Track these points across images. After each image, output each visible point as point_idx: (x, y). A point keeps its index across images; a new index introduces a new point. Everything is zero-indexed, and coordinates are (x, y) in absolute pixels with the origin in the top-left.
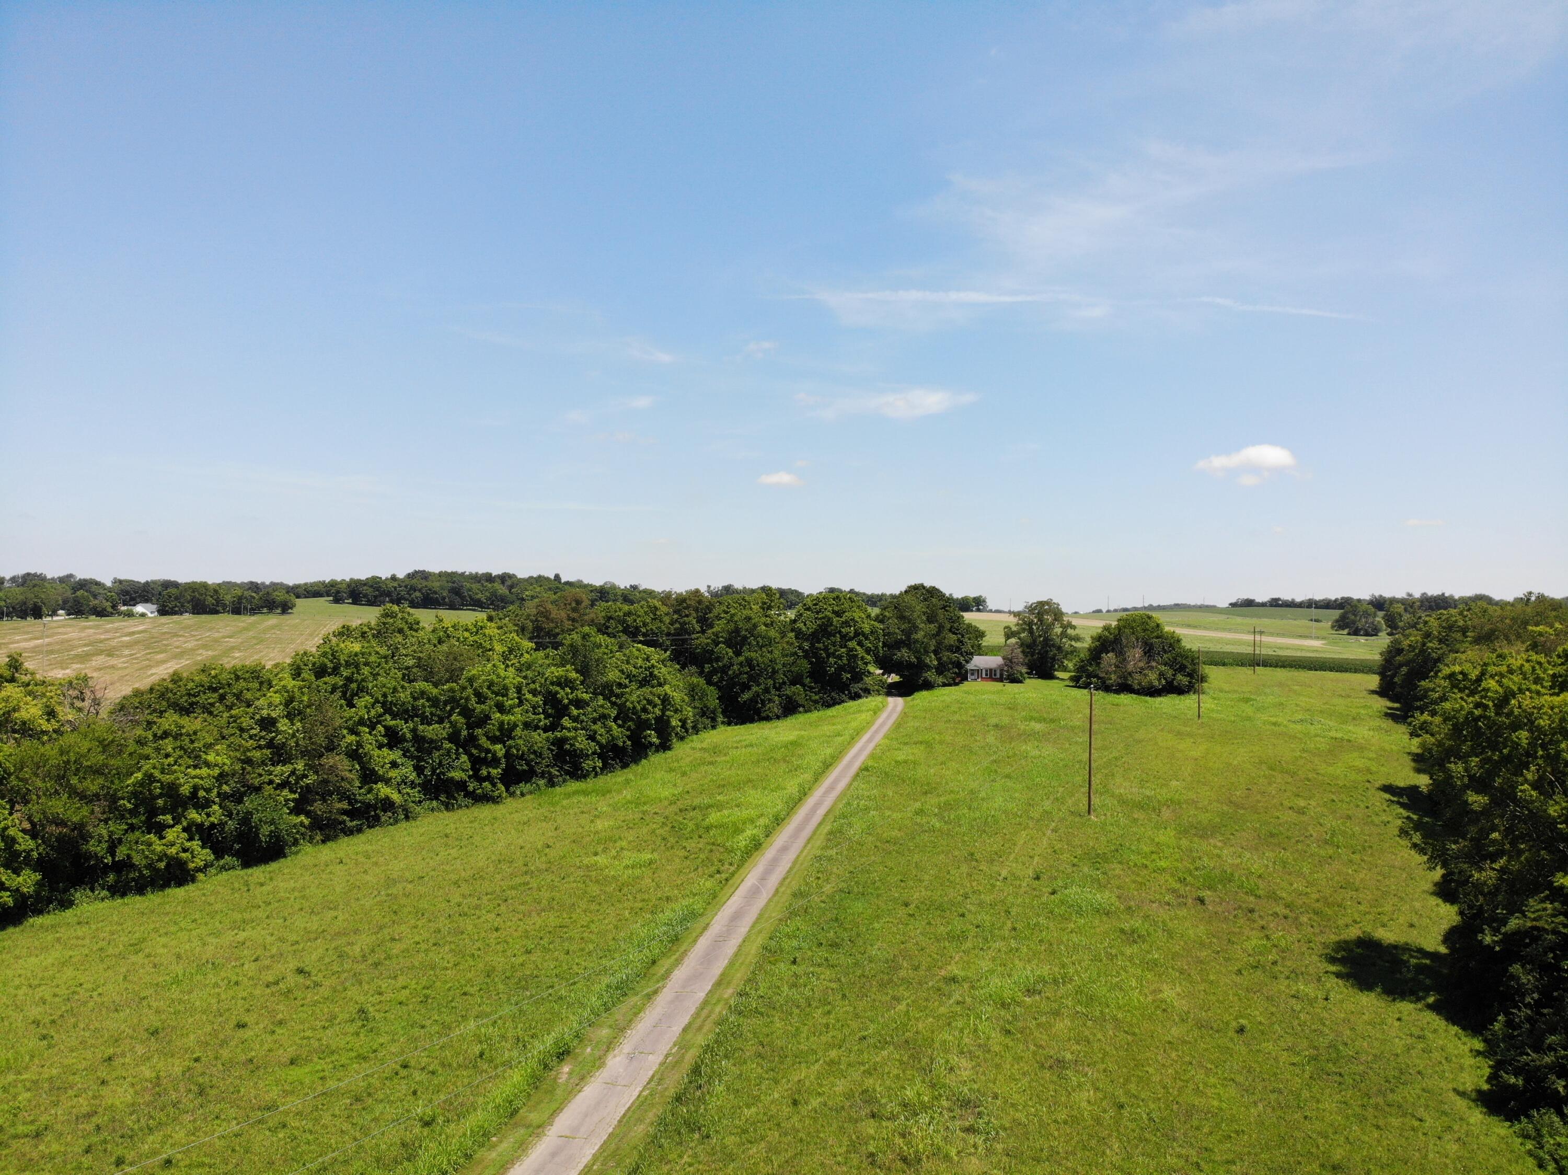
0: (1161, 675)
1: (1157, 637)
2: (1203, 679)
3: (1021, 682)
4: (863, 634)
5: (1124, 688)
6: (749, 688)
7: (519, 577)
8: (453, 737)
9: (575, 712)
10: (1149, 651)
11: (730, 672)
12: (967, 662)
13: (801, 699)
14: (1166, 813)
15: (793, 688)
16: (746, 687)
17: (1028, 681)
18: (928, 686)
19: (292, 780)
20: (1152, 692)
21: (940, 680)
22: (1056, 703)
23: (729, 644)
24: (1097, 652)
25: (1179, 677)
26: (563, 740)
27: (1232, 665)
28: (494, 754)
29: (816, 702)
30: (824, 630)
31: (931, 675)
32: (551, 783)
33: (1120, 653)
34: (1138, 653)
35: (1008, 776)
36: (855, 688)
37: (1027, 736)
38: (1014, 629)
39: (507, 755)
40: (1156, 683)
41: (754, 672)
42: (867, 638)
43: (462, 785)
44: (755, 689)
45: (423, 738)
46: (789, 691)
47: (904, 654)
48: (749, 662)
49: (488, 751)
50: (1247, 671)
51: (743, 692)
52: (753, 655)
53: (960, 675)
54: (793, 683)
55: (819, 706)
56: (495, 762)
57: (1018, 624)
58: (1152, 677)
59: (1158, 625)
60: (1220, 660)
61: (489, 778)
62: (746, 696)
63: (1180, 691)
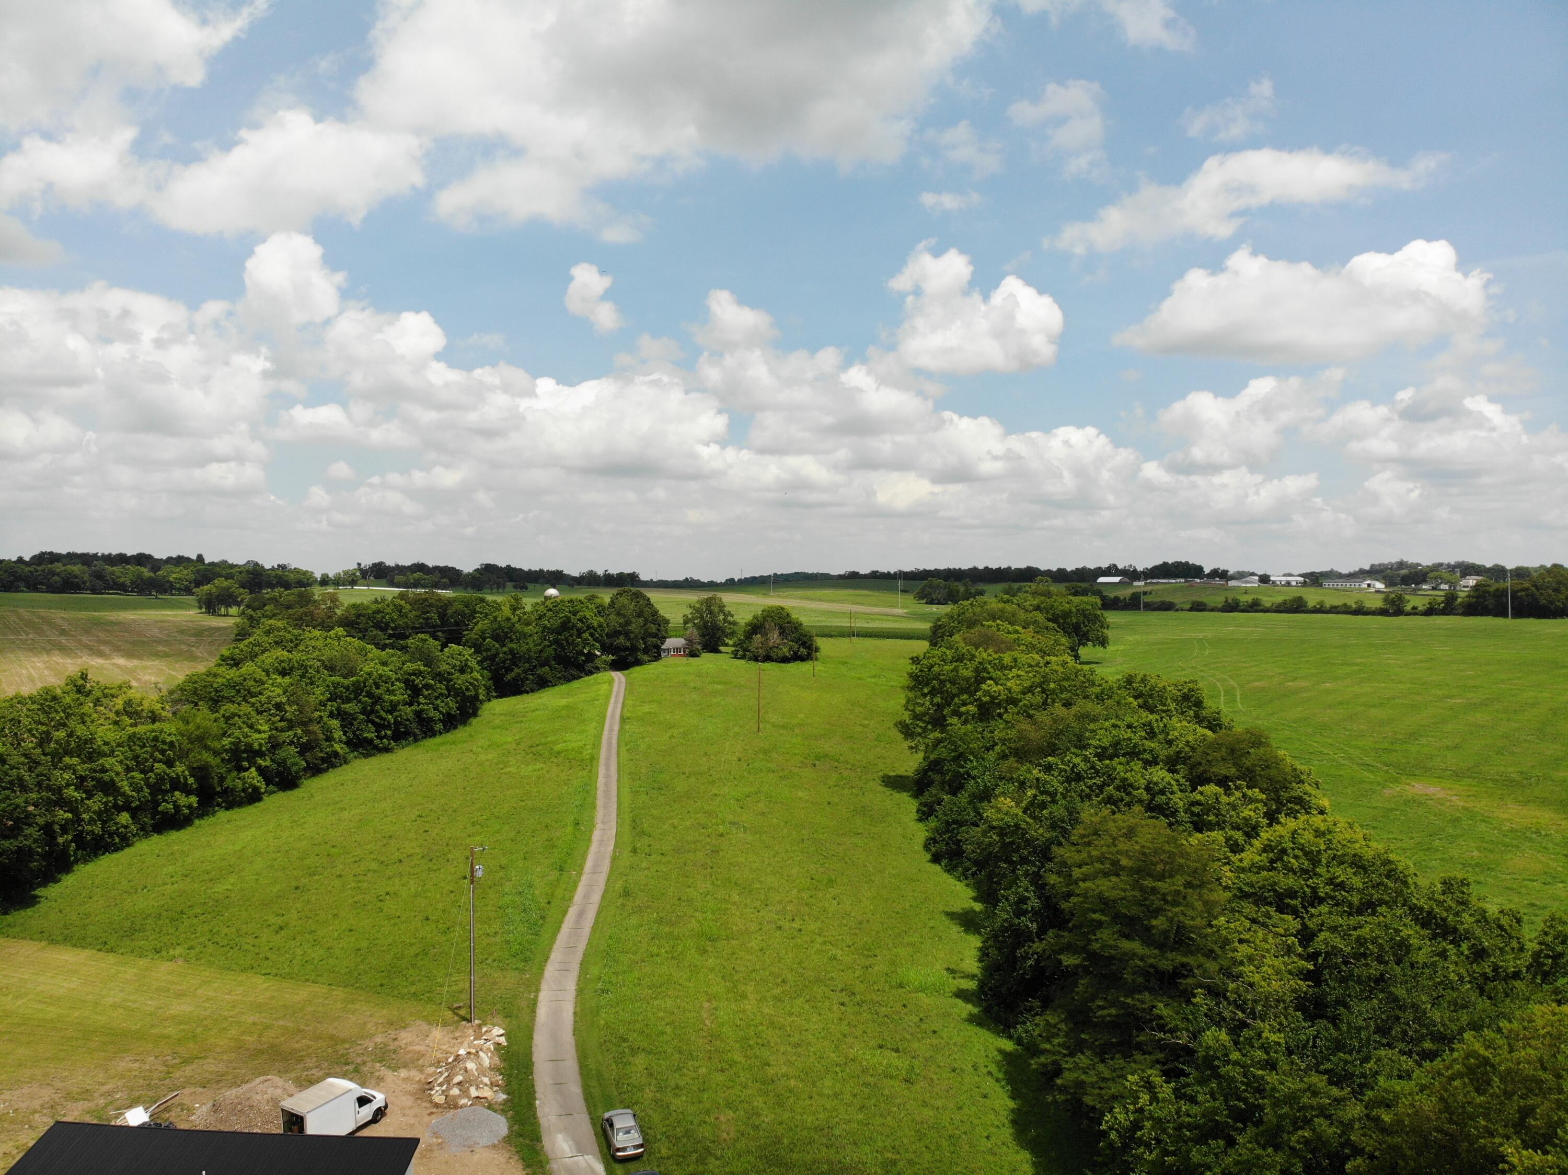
0: (791, 648)
1: (788, 623)
2: (817, 650)
3: (698, 656)
4: (593, 628)
5: (768, 658)
6: (512, 670)
7: (156, 557)
8: (364, 711)
9: (426, 693)
10: (782, 633)
11: (497, 659)
12: (662, 644)
13: (549, 677)
14: (797, 731)
15: (543, 669)
16: (509, 670)
17: (704, 655)
18: (638, 663)
19: (295, 740)
20: (785, 660)
21: (646, 658)
22: (726, 670)
23: (496, 638)
24: (749, 635)
25: (802, 649)
26: (422, 711)
27: (836, 636)
28: (389, 722)
29: (560, 678)
30: (565, 625)
31: (640, 655)
32: (416, 740)
33: (765, 635)
34: (776, 634)
35: (711, 717)
36: (589, 666)
37: (714, 693)
38: (690, 616)
39: (396, 722)
40: (787, 654)
41: (515, 659)
42: (596, 631)
43: (370, 742)
44: (516, 670)
45: (345, 713)
46: (540, 671)
47: (621, 640)
48: (511, 651)
49: (385, 719)
50: (845, 641)
51: (507, 673)
52: (514, 646)
53: (656, 654)
54: (542, 666)
55: (562, 681)
56: (388, 727)
57: (691, 613)
58: (785, 651)
59: (788, 614)
60: (828, 634)
61: (386, 736)
62: (509, 677)
63: (802, 659)
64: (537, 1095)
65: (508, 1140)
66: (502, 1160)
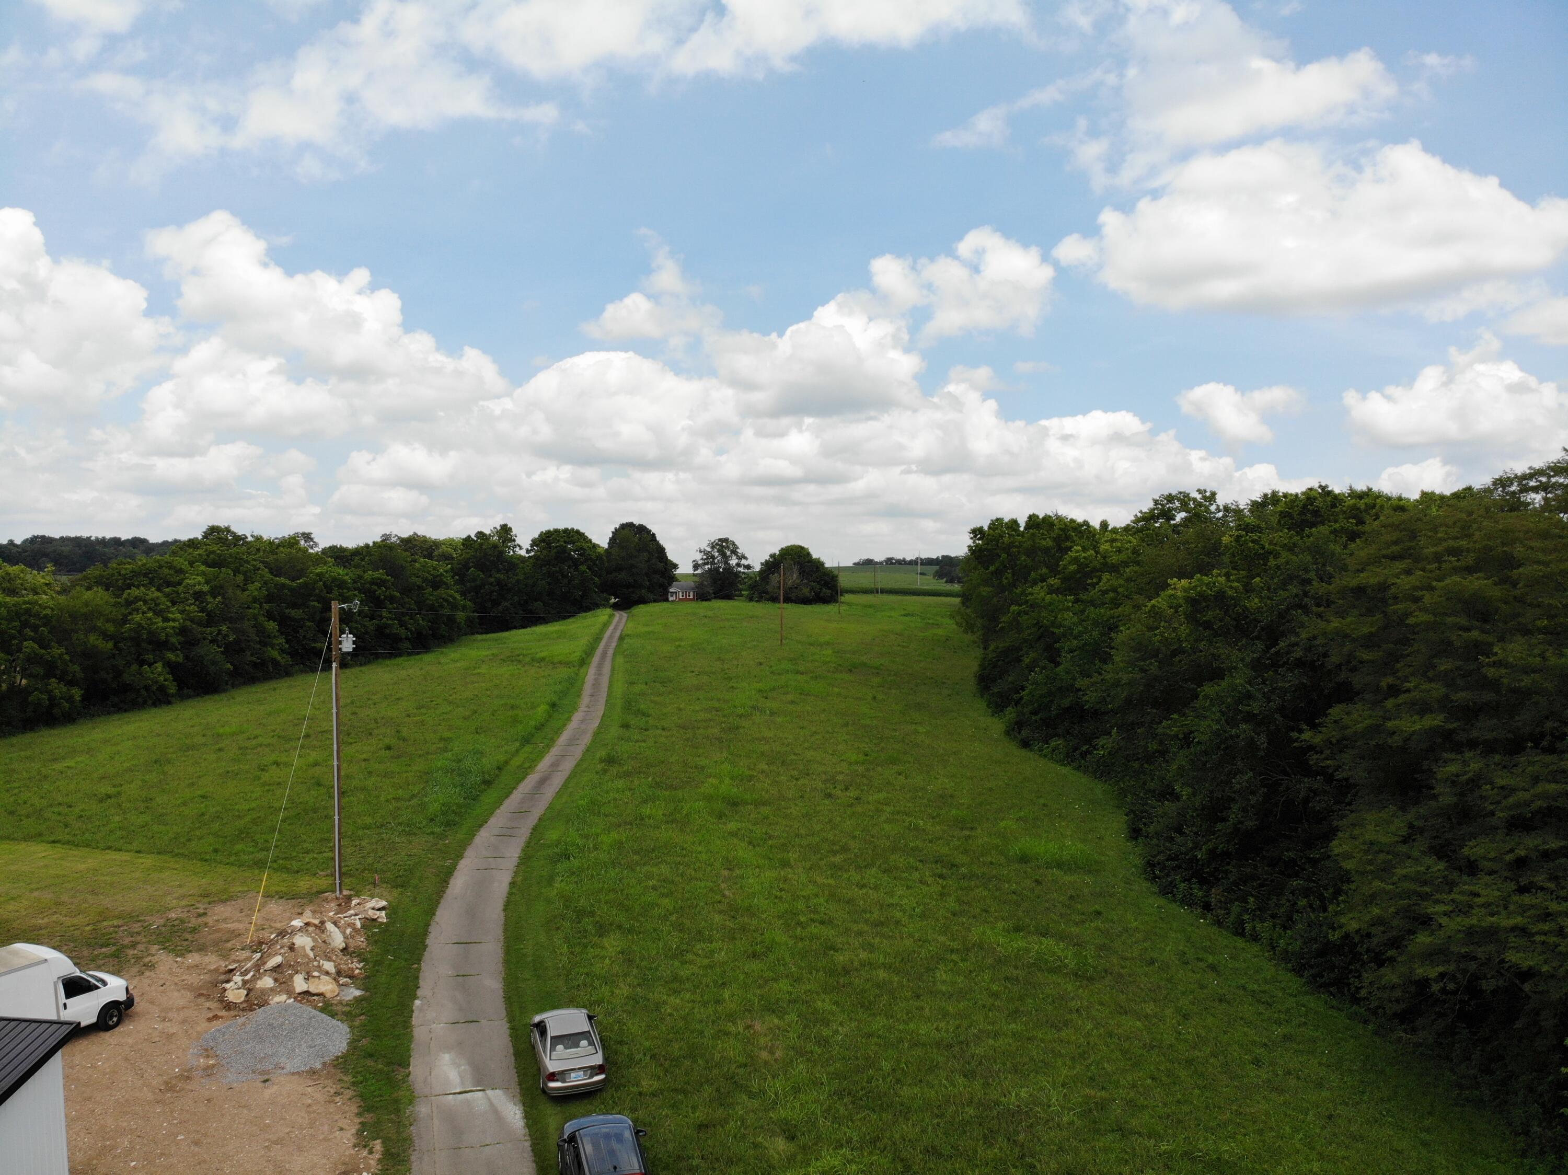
1: (809, 562)
2: (841, 591)
3: (709, 600)
5: (787, 599)
10: (802, 572)
11: (483, 591)
12: (669, 585)
13: (542, 612)
15: (535, 604)
16: (496, 603)
17: (715, 600)
18: (643, 601)
19: (219, 637)
20: (806, 601)
24: (765, 574)
25: (824, 590)
27: (858, 592)
29: (554, 615)
30: (560, 557)
31: (644, 593)
33: (783, 574)
34: (795, 573)
36: (588, 604)
38: (700, 562)
40: (808, 595)
45: (290, 618)
46: (532, 606)
50: (868, 596)
52: (502, 577)
54: (534, 600)
58: (806, 591)
59: (808, 554)
60: (850, 590)
62: (496, 611)
63: (826, 601)
64: (419, 993)
65: (341, 1063)
66: (319, 1097)
